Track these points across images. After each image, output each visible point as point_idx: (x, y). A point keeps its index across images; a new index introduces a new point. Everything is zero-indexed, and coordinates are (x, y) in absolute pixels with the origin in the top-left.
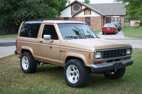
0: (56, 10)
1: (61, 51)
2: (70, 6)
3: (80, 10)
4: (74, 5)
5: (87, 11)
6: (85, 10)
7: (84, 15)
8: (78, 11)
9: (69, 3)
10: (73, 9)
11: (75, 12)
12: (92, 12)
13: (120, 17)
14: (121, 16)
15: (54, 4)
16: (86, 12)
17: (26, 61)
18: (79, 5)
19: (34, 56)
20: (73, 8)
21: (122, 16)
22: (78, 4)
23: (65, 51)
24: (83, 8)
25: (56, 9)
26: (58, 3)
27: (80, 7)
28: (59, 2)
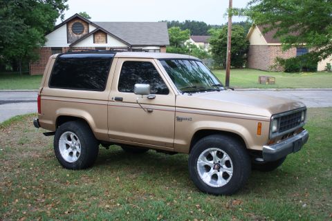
0: (39, 33)
1: (179, 119)
2: (66, 25)
3: (85, 33)
4: (72, 24)
5: (100, 36)
6: (95, 33)
7: (94, 43)
8: (80, 36)
9: (62, 18)
10: (71, 31)
11: (76, 36)
12: (109, 37)
13: (159, 48)
14: (161, 46)
15: (35, 19)
16: (97, 38)
17: (70, 143)
18: (83, 24)
19: (97, 130)
20: (70, 29)
21: (164, 46)
22: (80, 22)
23: (190, 119)
24: (92, 29)
25: (39, 30)
26: (42, 17)
27: (86, 28)
28: (45, 16)
